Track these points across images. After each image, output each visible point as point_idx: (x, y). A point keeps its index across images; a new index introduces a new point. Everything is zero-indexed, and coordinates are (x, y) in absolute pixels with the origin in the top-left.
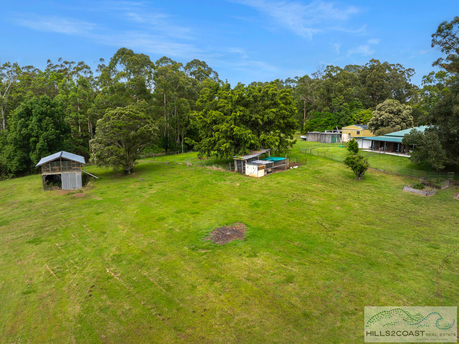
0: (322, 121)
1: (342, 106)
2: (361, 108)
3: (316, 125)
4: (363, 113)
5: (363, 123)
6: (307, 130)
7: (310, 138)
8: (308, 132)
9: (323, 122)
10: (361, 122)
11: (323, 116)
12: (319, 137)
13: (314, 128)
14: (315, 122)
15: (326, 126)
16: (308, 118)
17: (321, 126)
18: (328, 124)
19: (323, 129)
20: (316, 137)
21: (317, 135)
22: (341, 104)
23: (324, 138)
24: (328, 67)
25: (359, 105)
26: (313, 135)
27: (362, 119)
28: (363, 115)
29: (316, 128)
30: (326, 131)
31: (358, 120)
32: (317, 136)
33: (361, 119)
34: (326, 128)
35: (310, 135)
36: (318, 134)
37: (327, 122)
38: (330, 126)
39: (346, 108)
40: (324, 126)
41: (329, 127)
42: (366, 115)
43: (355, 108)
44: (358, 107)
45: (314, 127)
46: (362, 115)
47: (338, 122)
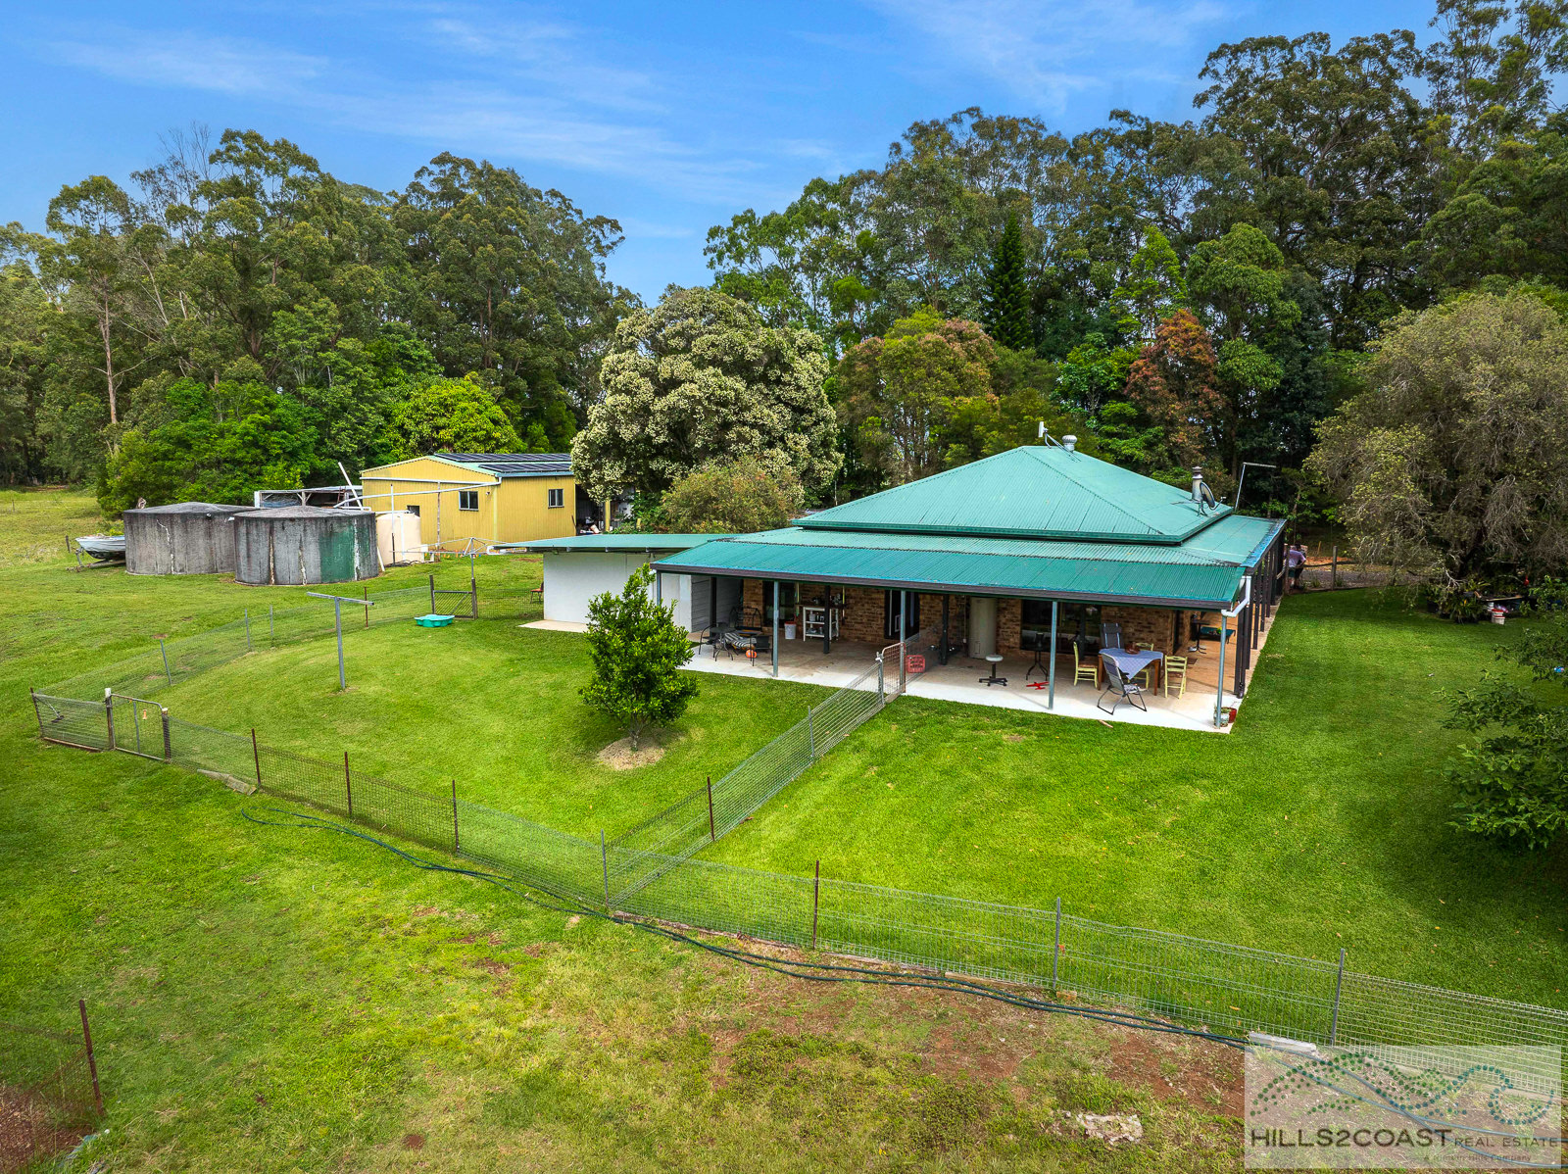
0: (222, 434)
1: (332, 355)
2: (430, 374)
3: (187, 461)
4: (444, 394)
5: (449, 445)
6: (134, 490)
7: (154, 550)
8: (143, 508)
9: (230, 441)
10: (441, 444)
11: (227, 403)
12: (222, 539)
13: (176, 480)
14: (183, 443)
15: (255, 462)
16: (135, 423)
17: (218, 463)
18: (266, 451)
19: (236, 482)
20: (201, 542)
21: (202, 525)
22: (325, 346)
23: (261, 551)
24: (229, 136)
25: (414, 353)
26: (178, 532)
27: (444, 428)
28: (446, 407)
29: (191, 475)
30: (257, 495)
31: (426, 429)
32: (209, 535)
33: (438, 429)
34: (255, 478)
35: (150, 530)
36: (209, 518)
37: (255, 444)
38: (281, 465)
39: (354, 365)
40: (239, 463)
41: (274, 470)
42: (463, 405)
43: (401, 372)
44: (411, 366)
45: (179, 473)
46: (441, 404)
47: (321, 442)
